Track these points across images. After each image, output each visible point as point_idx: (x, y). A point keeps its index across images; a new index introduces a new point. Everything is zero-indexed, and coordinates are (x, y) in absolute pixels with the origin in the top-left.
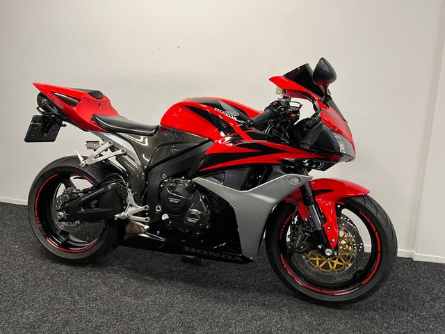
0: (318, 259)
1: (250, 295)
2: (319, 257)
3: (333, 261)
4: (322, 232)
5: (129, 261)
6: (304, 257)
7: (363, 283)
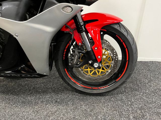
0: (89, 70)
1: (48, 96)
2: (90, 68)
3: (99, 70)
4: (91, 51)
6: (80, 69)
7: (117, 80)
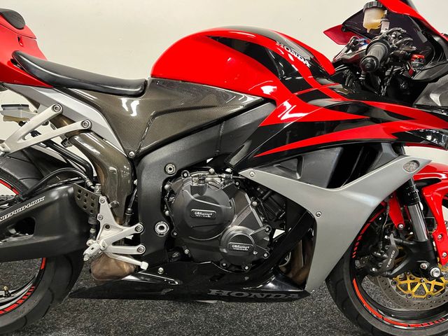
0: (409, 282)
5: (85, 315)
